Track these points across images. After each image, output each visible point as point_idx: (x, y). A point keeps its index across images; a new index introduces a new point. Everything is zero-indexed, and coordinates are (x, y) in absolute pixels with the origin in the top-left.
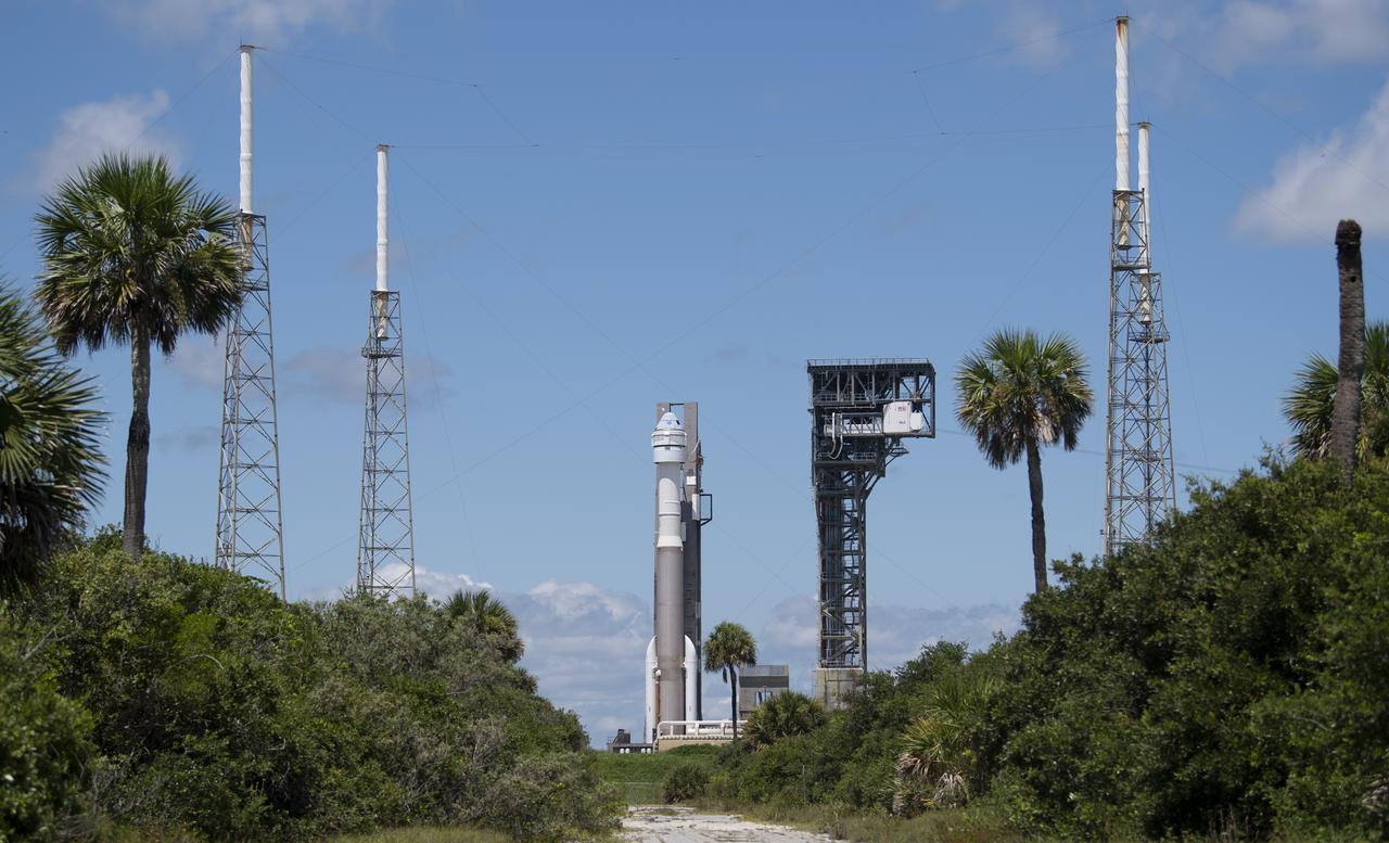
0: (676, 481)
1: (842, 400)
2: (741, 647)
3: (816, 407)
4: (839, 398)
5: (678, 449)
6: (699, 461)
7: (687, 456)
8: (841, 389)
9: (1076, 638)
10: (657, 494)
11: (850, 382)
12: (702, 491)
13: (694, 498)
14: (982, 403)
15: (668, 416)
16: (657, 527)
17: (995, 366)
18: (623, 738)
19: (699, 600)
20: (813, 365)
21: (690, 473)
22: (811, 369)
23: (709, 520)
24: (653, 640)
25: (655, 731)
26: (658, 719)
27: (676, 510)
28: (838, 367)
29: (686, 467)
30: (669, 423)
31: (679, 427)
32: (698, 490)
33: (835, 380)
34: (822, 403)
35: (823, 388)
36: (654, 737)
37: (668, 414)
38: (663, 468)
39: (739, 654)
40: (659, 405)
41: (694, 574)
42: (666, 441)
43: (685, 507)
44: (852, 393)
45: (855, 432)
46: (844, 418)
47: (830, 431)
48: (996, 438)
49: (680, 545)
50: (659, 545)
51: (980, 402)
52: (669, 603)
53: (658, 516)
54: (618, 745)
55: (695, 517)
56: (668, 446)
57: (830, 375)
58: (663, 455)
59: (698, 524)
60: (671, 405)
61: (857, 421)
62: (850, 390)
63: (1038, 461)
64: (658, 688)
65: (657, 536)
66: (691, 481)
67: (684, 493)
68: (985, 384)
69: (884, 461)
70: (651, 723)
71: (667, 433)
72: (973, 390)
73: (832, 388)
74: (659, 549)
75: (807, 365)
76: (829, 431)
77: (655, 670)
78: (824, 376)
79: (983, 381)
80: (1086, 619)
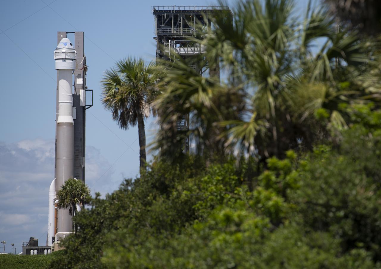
0: (70, 82)
1: (175, 32)
2: (81, 194)
3: (159, 36)
4: (173, 31)
5: (71, 61)
6: (85, 69)
7: (77, 66)
8: (174, 25)
9: (92, 234)
10: (58, 89)
11: (180, 21)
12: (86, 88)
13: (82, 92)
14: (114, 96)
15: (64, 40)
16: (58, 109)
17: (122, 77)
18: (33, 243)
19: (84, 156)
20: (157, 9)
21: (79, 76)
22: (156, 12)
23: (91, 106)
24: (54, 181)
25: (54, 238)
26: (56, 231)
27: (69, 99)
28: (173, 11)
29: (77, 73)
30: (65, 44)
31: (72, 47)
32: (84, 87)
33: (171, 19)
34: (162, 34)
35: (163, 25)
36: (53, 242)
37: (65, 39)
38: (62, 73)
39: (80, 198)
40: (59, 33)
41: (81, 139)
42: (63, 56)
43: (76, 98)
44: (181, 27)
45: (183, 52)
46: (176, 43)
47: (168, 51)
48: (122, 114)
49: (72, 121)
50: (59, 121)
51: (113, 95)
52: (64, 158)
53: (58, 103)
54: (29, 248)
55: (82, 104)
56: (64, 59)
57: (168, 16)
58: (61, 65)
59: (84, 109)
60: (67, 33)
61: (183, 45)
62: (180, 26)
63: (143, 125)
64: (56, 211)
65: (57, 116)
66: (80, 81)
67: (75, 89)
68: (116, 85)
69: (201, 70)
70: (51, 234)
71: (64, 51)
72: (109, 89)
73: (169, 24)
74: (59, 124)
75: (153, 10)
76: (166, 51)
77: (55, 200)
78: (164, 16)
79: (115, 84)
80: (96, 225)
